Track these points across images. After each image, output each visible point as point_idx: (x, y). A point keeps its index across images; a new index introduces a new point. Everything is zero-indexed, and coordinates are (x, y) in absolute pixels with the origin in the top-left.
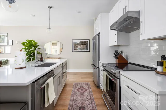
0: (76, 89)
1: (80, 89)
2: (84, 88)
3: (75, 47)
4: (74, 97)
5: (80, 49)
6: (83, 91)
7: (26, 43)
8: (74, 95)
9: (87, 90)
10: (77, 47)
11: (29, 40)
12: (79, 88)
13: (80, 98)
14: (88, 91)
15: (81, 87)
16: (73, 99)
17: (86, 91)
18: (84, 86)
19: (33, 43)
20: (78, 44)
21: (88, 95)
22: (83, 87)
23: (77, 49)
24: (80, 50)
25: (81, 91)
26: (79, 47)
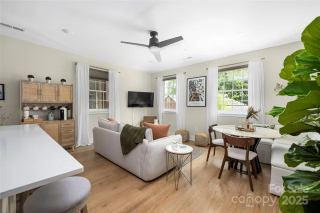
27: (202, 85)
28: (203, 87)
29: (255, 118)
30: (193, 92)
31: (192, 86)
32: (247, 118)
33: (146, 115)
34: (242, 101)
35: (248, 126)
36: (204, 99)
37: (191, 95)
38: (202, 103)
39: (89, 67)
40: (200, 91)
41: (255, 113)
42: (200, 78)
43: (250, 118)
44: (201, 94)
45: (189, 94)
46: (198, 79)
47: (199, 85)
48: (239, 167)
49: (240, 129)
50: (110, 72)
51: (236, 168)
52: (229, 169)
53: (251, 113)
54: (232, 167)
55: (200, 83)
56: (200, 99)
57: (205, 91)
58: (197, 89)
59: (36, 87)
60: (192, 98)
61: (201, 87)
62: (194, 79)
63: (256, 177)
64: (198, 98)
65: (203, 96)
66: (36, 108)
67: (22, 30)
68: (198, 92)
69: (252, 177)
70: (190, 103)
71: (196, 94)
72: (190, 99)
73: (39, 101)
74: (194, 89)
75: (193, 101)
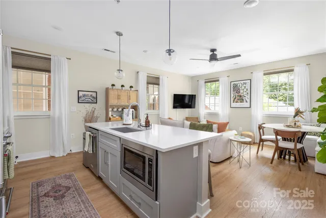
27: (246, 88)
28: (247, 89)
29: (302, 117)
30: (237, 94)
31: (236, 88)
32: (294, 117)
33: (187, 116)
34: (288, 102)
35: (295, 124)
36: (248, 101)
37: (235, 97)
38: (247, 105)
39: (146, 75)
40: (245, 93)
41: (301, 113)
42: (244, 82)
43: (296, 117)
44: (245, 96)
45: (232, 95)
46: (242, 82)
47: (243, 88)
48: (287, 157)
49: (288, 126)
50: (161, 77)
51: (284, 158)
52: (278, 159)
53: (298, 113)
54: (281, 158)
55: (245, 85)
56: (245, 101)
57: (249, 93)
58: (241, 91)
59: (117, 93)
60: (236, 100)
61: (245, 90)
62: (238, 82)
63: (303, 164)
64: (243, 100)
65: (247, 98)
66: (115, 110)
67: (114, 52)
68: (242, 94)
69: (301, 164)
70: (234, 105)
71: (241, 96)
72: (234, 101)
73: (118, 104)
74: (238, 92)
75: (237, 102)
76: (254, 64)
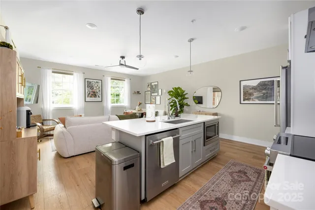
0: (230, 171)
1: (236, 174)
2: (247, 176)
3: (247, 95)
4: (218, 179)
5: (258, 98)
6: (239, 179)
7: (172, 91)
8: (220, 177)
9: (250, 180)
10: (251, 94)
11: (175, 88)
12: (236, 172)
13: (226, 186)
14: (250, 183)
15: (240, 171)
16: (214, 182)
17: (246, 181)
18: (250, 172)
19: (180, 92)
20: (254, 88)
21: (247, 188)
22: (245, 173)
23: (252, 97)
24: (259, 100)
25: (236, 178)
26: (256, 94)
27: (99, 86)
30: (91, 90)
31: (90, 85)
32: (139, 106)
36: (100, 96)
37: (89, 92)
38: (99, 99)
40: (97, 90)
42: (97, 81)
44: (98, 92)
45: (87, 91)
46: (95, 81)
47: (96, 85)
56: (97, 96)
57: (101, 90)
58: (95, 88)
60: (90, 95)
61: (98, 88)
62: (92, 80)
65: (99, 94)
70: (88, 99)
71: (94, 92)
72: (88, 96)
74: (92, 88)
75: (90, 97)
76: (99, 69)
